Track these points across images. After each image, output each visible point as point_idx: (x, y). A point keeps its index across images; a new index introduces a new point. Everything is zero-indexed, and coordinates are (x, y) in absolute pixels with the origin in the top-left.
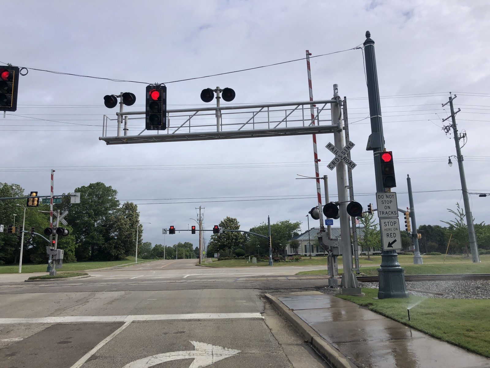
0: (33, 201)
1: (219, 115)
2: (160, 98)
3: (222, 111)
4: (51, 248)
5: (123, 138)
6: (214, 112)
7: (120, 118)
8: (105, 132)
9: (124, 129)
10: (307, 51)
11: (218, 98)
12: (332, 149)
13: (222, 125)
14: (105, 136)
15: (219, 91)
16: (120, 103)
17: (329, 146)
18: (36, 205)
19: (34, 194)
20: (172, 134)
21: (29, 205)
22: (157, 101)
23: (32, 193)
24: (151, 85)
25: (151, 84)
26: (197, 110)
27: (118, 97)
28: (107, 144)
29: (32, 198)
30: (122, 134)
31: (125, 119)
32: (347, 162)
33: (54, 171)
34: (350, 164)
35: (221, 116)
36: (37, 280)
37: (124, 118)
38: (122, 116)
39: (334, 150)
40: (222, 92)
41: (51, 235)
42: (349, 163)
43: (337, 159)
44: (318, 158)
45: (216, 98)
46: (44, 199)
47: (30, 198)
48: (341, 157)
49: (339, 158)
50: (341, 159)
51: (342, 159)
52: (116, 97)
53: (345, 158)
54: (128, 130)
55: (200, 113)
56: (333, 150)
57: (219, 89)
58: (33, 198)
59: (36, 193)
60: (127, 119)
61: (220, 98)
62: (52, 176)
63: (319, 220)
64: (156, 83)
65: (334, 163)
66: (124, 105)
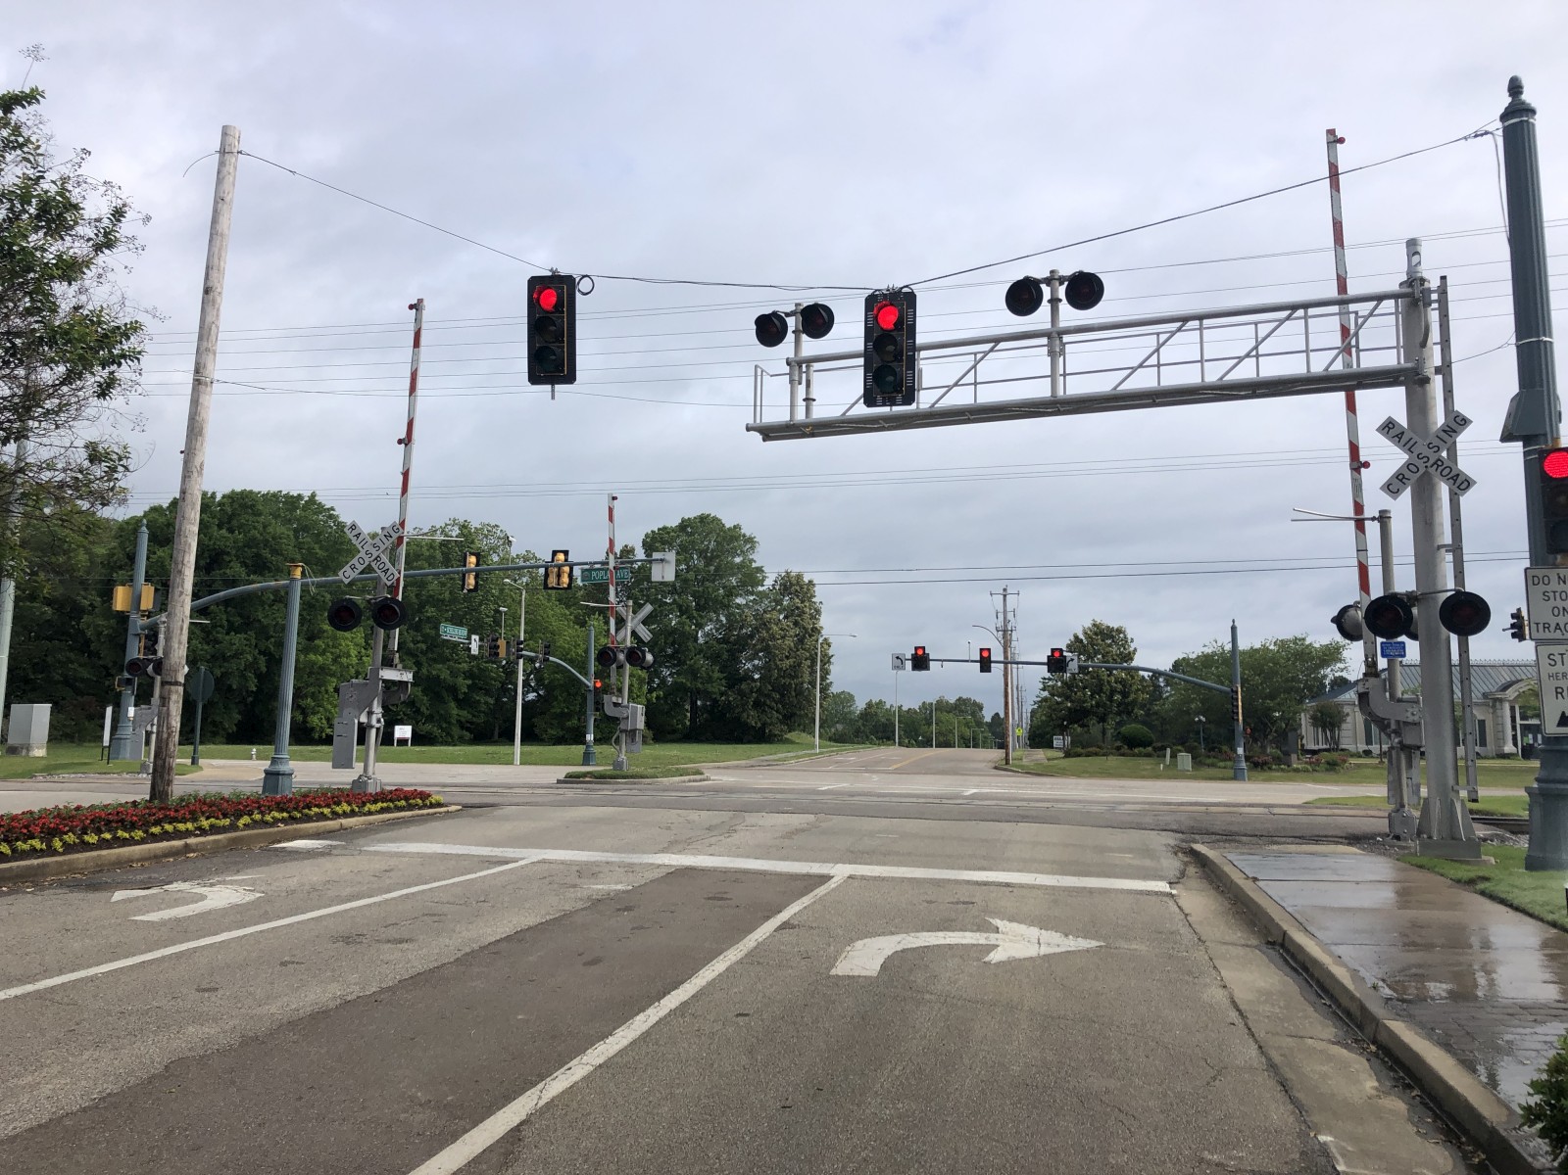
0: (559, 576)
1: (1058, 350)
2: (899, 325)
3: (1066, 338)
4: (614, 699)
5: (806, 425)
6: (1044, 341)
7: (797, 373)
8: (758, 408)
9: (804, 400)
10: (1331, 132)
11: (1054, 301)
12: (1397, 436)
13: (1065, 375)
14: (758, 421)
15: (1057, 283)
16: (793, 332)
17: (1387, 429)
18: (565, 586)
19: (561, 557)
20: (929, 410)
21: (550, 586)
22: (891, 331)
23: (555, 553)
24: (877, 293)
25: (876, 290)
26: (997, 340)
27: (787, 315)
28: (764, 440)
29: (555, 566)
30: (800, 416)
31: (807, 372)
32: (1445, 472)
33: (614, 498)
34: (1455, 481)
35: (1063, 352)
36: (587, 779)
37: (804, 369)
38: (800, 367)
39: (1404, 439)
40: (1066, 283)
41: (614, 666)
42: (1452, 478)
43: (1411, 467)
44: (1362, 459)
45: (1049, 301)
46: (586, 570)
47: (551, 566)
48: (1426, 459)
49: (1420, 464)
50: (1426, 467)
51: (1429, 464)
52: (783, 315)
53: (1440, 463)
54: (814, 400)
55: (1002, 345)
56: (1400, 439)
57: (1056, 277)
58: (560, 567)
59: (566, 553)
60: (812, 372)
61: (1060, 300)
62: (611, 510)
63: (1362, 642)
64: (891, 286)
65: (1404, 477)
66: (804, 337)
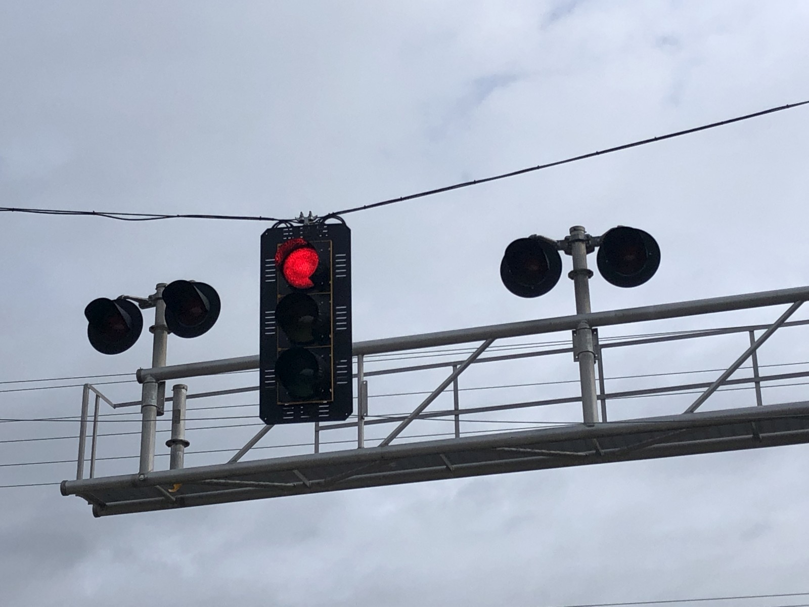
1: (591, 349)
2: (321, 277)
5: (165, 481)
7: (155, 394)
9: (169, 444)
11: (580, 276)
13: (603, 397)
15: (583, 247)
16: (152, 329)
20: (380, 450)
22: (310, 289)
24: (283, 225)
25: (281, 222)
26: (489, 335)
27: (145, 304)
28: (96, 514)
31: (176, 399)
38: (162, 385)
45: (571, 275)
57: (581, 237)
60: (183, 398)
61: (590, 274)
64: (306, 215)
